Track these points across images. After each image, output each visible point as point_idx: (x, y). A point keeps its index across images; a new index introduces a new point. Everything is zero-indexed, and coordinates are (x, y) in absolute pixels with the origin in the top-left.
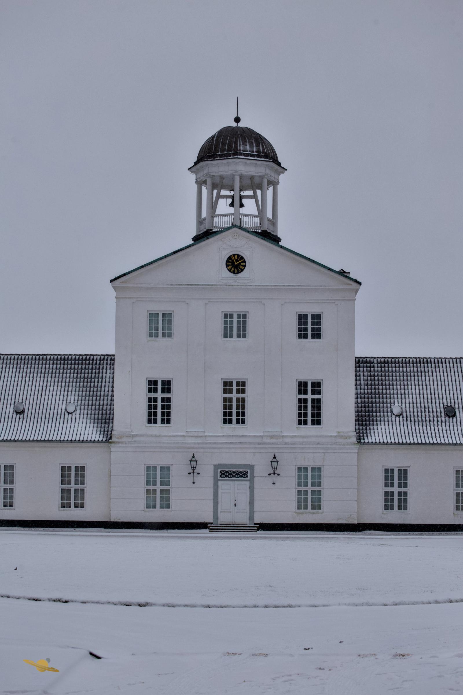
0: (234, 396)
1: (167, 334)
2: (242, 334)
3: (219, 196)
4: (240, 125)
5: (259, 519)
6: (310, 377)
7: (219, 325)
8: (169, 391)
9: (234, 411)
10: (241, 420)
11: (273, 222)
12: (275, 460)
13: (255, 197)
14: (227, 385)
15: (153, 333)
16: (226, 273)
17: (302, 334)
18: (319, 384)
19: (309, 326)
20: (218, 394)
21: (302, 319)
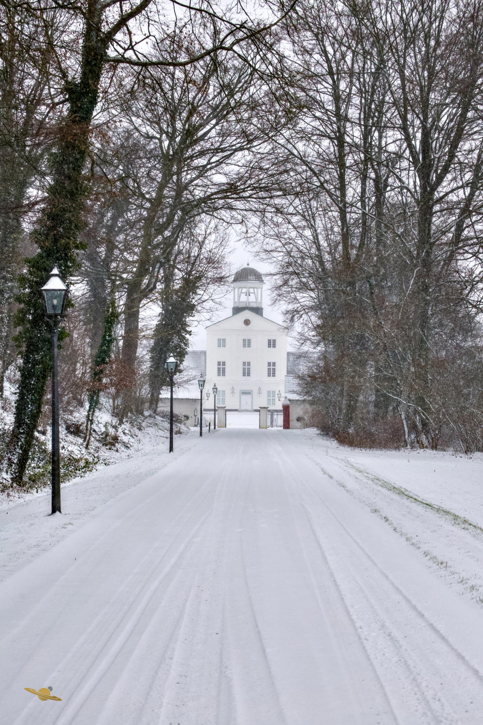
0: (246, 367)
1: (224, 346)
2: (249, 346)
3: (241, 293)
4: (250, 266)
5: (255, 408)
6: (272, 361)
7: (241, 343)
8: (225, 365)
9: (246, 372)
10: (249, 375)
11: (261, 303)
12: (260, 389)
13: (254, 293)
14: (244, 363)
15: (219, 346)
16: (244, 325)
17: (269, 346)
18: (275, 363)
19: (272, 344)
20: (241, 367)
21: (269, 341)
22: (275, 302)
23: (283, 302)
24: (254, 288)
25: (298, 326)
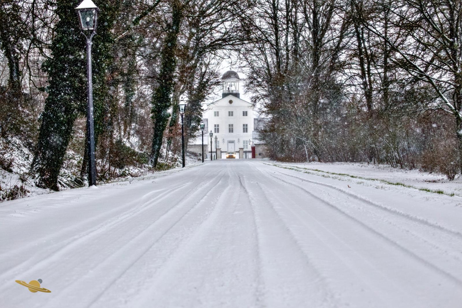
0: (231, 127)
1: (218, 116)
2: (232, 115)
4: (231, 70)
5: (236, 150)
6: (245, 123)
7: (228, 114)
8: (219, 127)
9: (231, 130)
10: (232, 132)
11: (238, 91)
12: (239, 139)
14: (230, 125)
15: (215, 116)
16: (229, 104)
17: (244, 115)
18: (247, 125)
19: (245, 114)
20: (228, 127)
21: (244, 112)
22: (246, 92)
23: (250, 92)
24: (234, 82)
25: (258, 105)
